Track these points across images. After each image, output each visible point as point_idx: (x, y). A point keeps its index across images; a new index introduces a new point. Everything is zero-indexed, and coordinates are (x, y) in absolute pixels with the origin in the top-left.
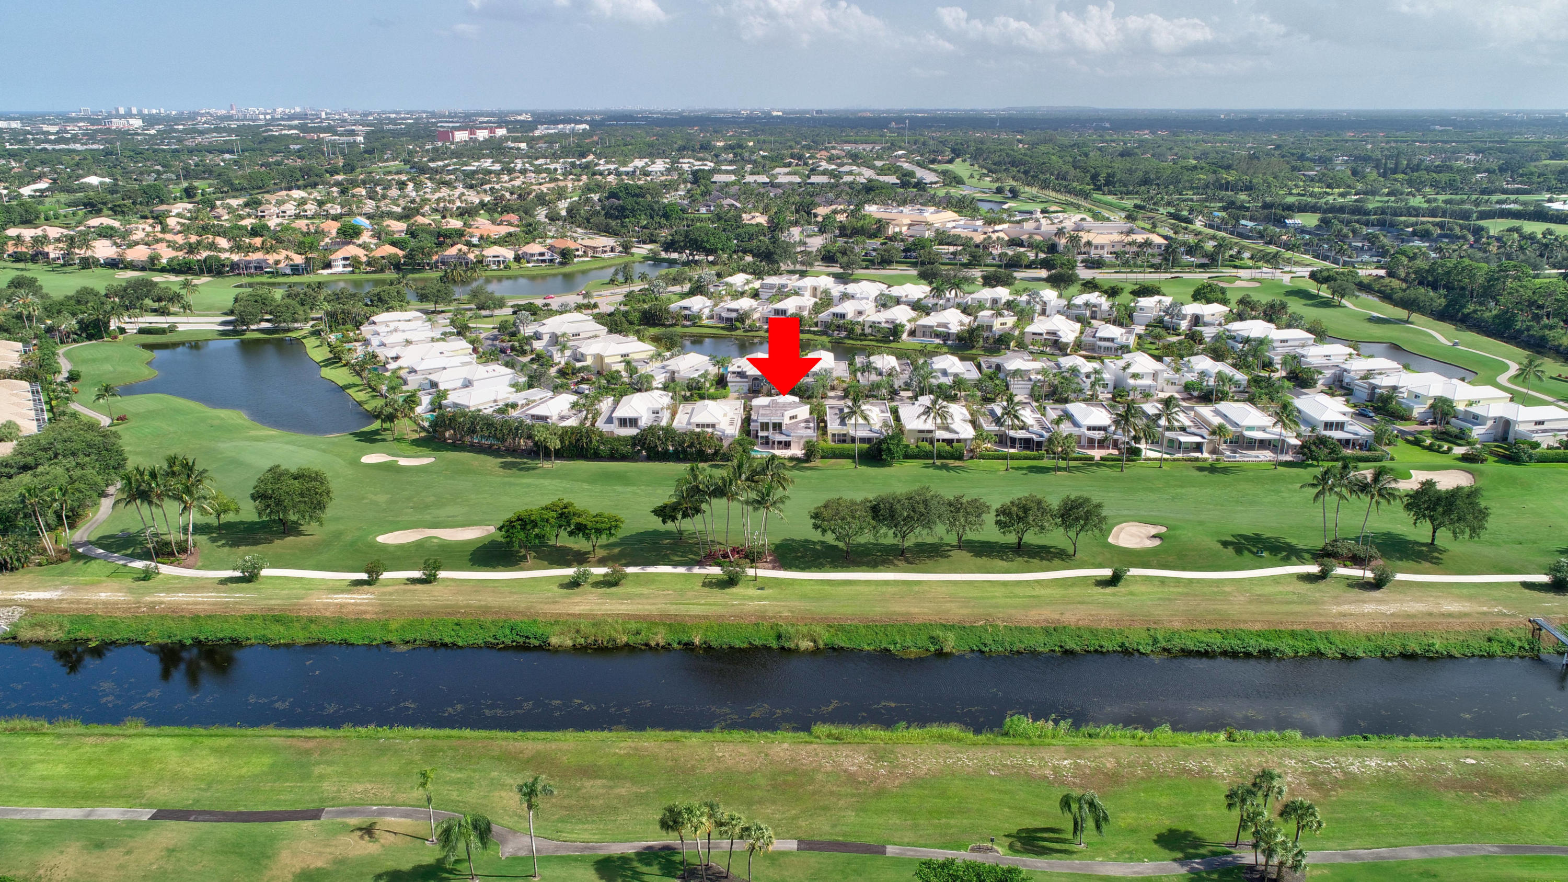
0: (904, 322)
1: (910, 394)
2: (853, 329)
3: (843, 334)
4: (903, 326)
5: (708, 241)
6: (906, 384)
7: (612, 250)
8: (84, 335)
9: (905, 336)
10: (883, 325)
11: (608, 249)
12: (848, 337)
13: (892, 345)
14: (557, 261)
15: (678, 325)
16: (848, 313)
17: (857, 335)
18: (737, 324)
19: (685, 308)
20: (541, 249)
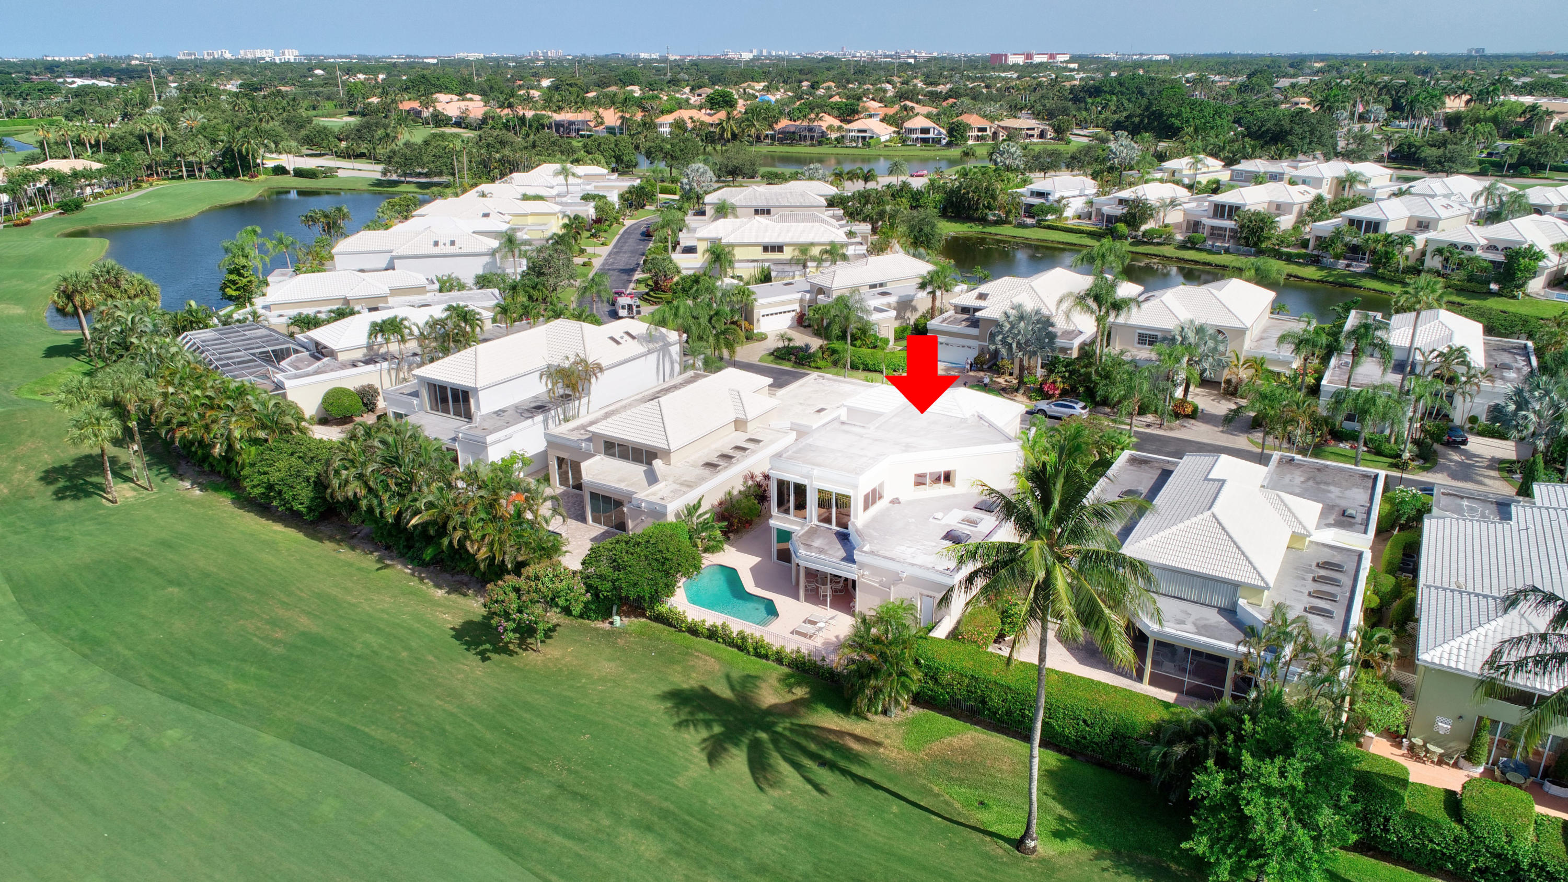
0: (1547, 250)
1: (1506, 450)
2: (1387, 256)
3: (1361, 267)
4: (1535, 256)
5: (1178, 115)
6: (1496, 412)
7: (1042, 135)
8: (220, 169)
9: (1536, 285)
10: (1478, 252)
11: (1036, 132)
12: (1371, 274)
13: (1494, 304)
14: (944, 142)
15: (1010, 223)
16: (1387, 220)
17: (1397, 271)
18: (1122, 227)
19: (1041, 194)
20: (927, 123)
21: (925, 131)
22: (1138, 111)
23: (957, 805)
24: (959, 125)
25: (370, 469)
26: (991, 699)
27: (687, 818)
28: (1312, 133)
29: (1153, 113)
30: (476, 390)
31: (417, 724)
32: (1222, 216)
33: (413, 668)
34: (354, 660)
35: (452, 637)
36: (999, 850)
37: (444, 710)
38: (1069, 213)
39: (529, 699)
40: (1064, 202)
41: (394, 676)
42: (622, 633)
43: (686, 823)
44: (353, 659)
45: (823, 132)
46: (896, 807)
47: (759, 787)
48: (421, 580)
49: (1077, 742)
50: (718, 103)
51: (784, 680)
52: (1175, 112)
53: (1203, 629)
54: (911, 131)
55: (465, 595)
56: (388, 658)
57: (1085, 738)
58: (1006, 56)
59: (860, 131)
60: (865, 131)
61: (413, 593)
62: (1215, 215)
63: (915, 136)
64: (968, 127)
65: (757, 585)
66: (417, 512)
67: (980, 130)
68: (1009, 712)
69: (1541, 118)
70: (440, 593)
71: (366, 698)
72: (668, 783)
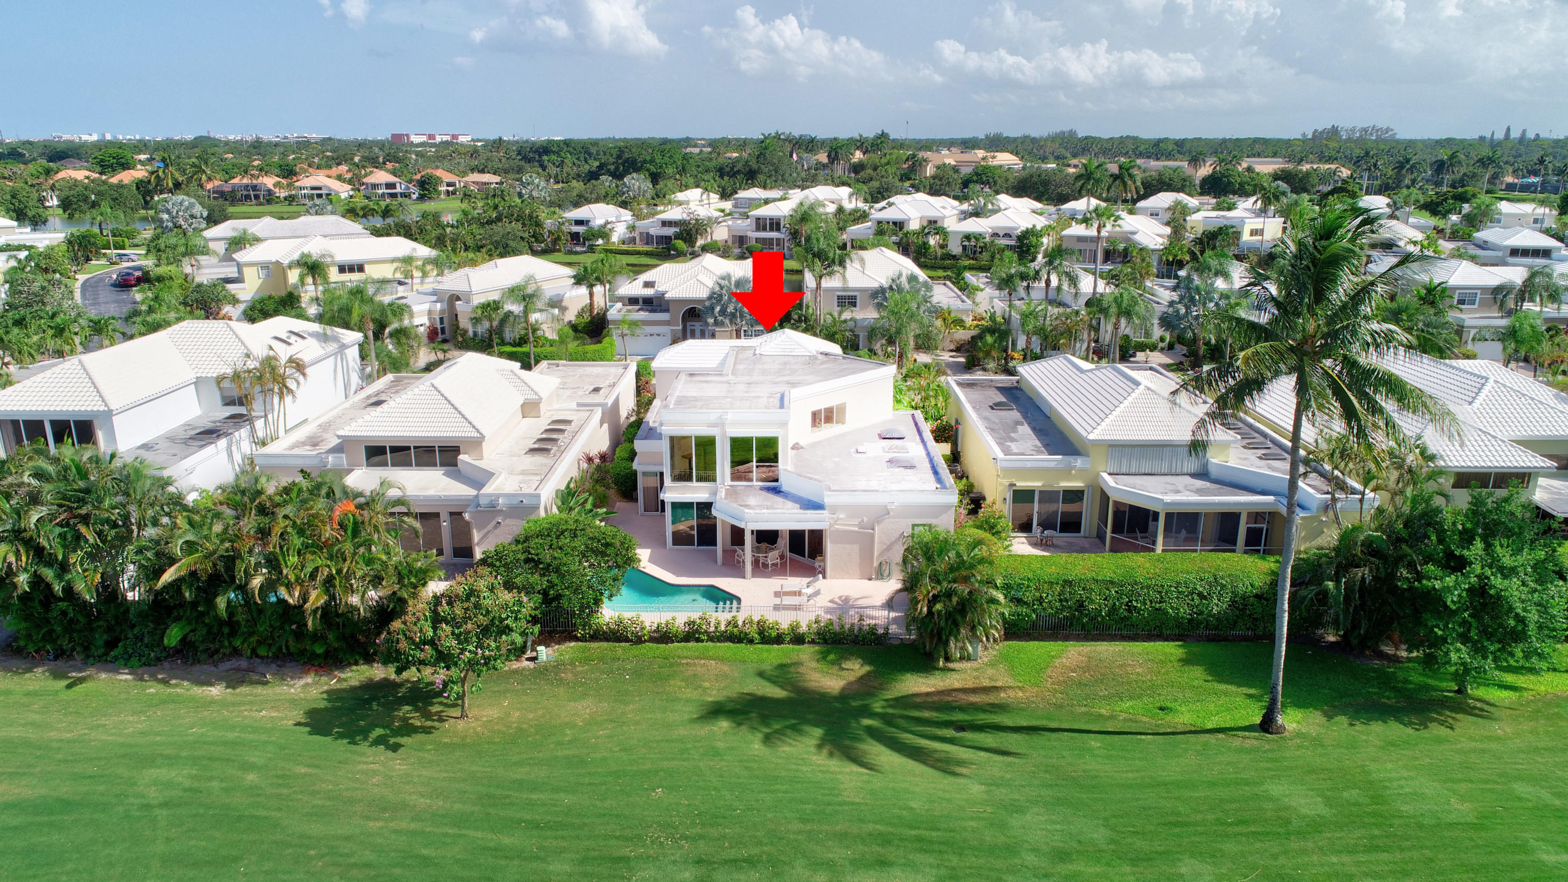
2: (925, 246)
14: (414, 197)
15: (559, 251)
16: (909, 220)
17: (936, 258)
18: (680, 244)
19: (579, 222)
20: (391, 179)
21: (391, 186)
22: (612, 160)
23: (1144, 719)
24: (430, 177)
25: (34, 518)
26: (1092, 601)
27: (914, 832)
28: (776, 172)
29: (626, 161)
30: (108, 414)
31: (367, 865)
32: (764, 229)
33: (285, 791)
34: (161, 814)
35: (310, 733)
36: (1253, 740)
37: (396, 832)
38: (615, 238)
39: (519, 777)
40: (609, 226)
41: (262, 813)
42: (557, 667)
43: (919, 839)
44: (157, 812)
45: (269, 191)
46: (1094, 742)
47: (945, 771)
48: (165, 682)
49: (1190, 621)
50: (111, 166)
51: (824, 658)
52: (648, 158)
53: (1199, 492)
54: (375, 186)
55: (266, 683)
56: (227, 790)
57: (1201, 613)
58: (407, 135)
59: (313, 188)
60: (320, 188)
61: (173, 700)
62: (758, 229)
63: (380, 192)
64: (439, 181)
65: (678, 574)
66: (172, 561)
67: (449, 185)
68: (1113, 610)
69: (920, 165)
70: (216, 691)
71: (236, 859)
72: (840, 804)
